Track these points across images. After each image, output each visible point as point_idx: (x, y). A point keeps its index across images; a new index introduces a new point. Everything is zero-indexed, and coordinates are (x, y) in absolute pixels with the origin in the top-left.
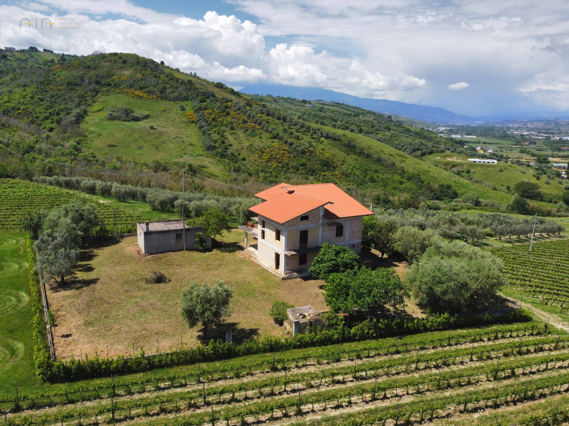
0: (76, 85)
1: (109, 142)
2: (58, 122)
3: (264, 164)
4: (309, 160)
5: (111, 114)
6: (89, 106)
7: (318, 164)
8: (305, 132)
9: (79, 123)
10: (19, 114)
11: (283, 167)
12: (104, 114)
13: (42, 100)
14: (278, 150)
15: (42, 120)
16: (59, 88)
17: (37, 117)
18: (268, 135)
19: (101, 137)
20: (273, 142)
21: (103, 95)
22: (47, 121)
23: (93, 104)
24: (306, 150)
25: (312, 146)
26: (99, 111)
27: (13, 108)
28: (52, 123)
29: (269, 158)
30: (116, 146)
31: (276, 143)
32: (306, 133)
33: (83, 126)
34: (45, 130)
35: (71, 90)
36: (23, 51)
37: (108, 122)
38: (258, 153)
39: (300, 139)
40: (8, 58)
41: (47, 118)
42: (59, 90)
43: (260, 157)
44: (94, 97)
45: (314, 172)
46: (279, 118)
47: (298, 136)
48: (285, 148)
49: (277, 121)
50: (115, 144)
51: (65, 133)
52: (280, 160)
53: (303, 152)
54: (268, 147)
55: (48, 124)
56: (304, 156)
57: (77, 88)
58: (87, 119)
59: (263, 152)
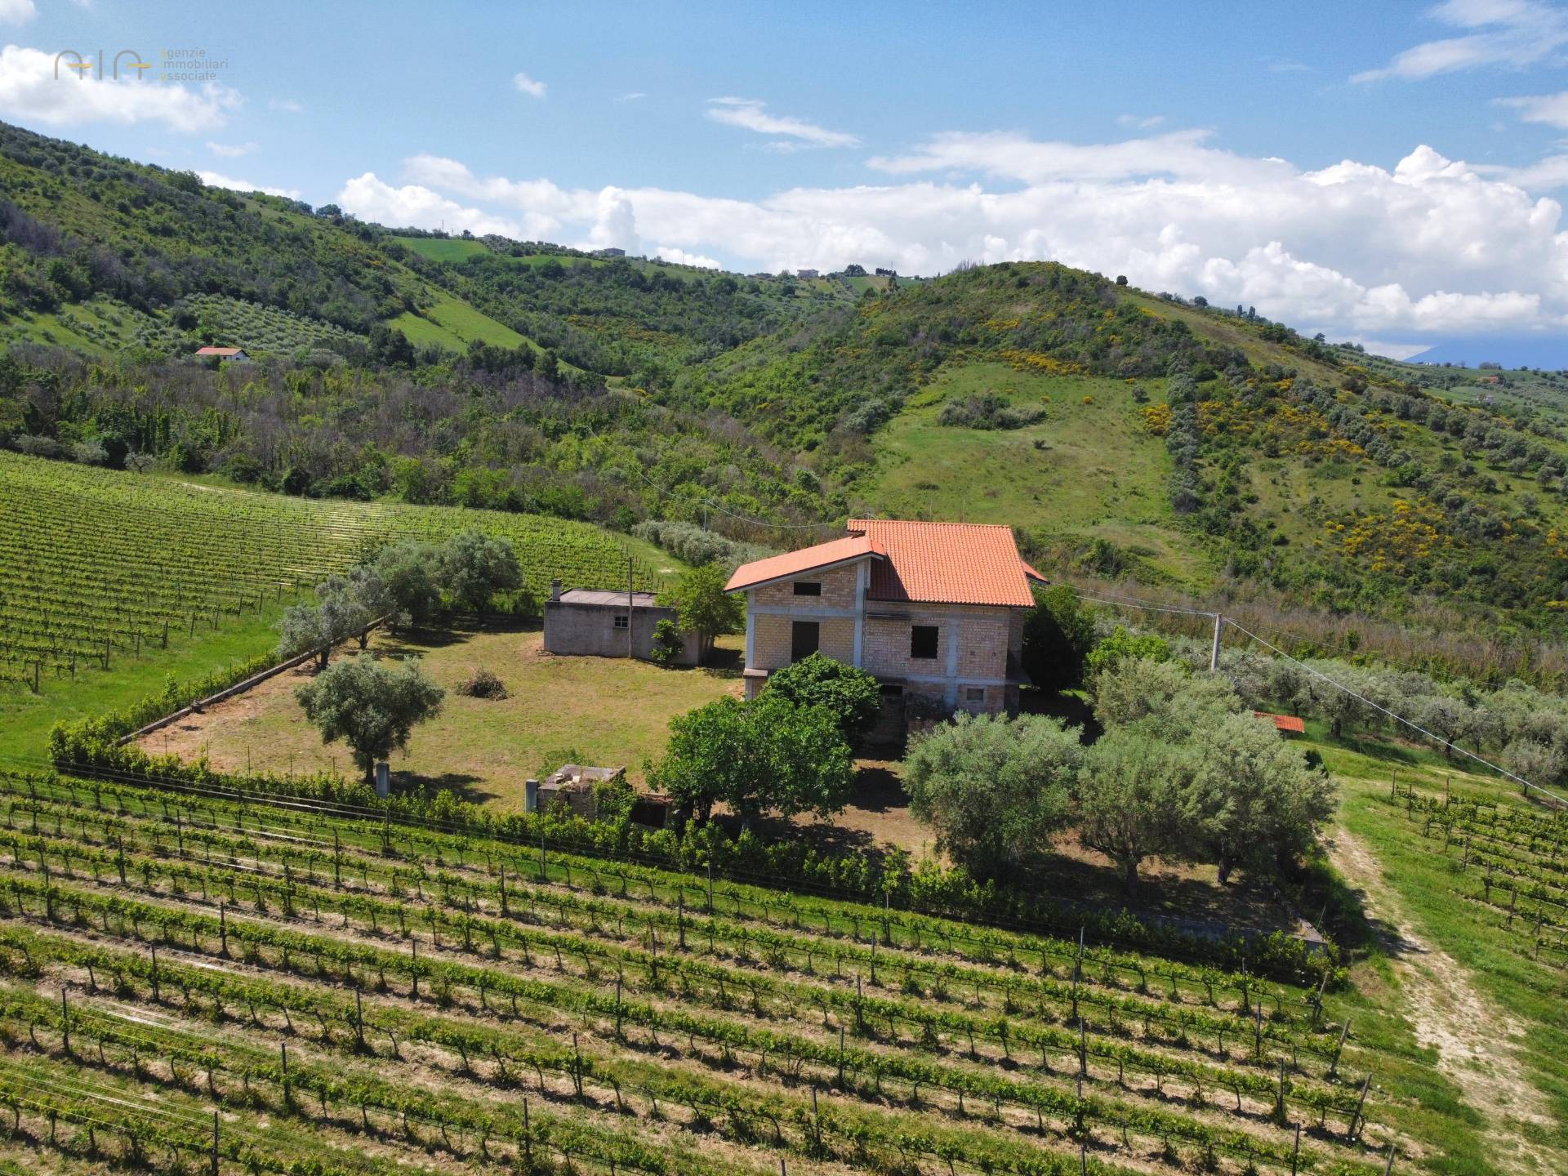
0: (896, 344)
1: (921, 476)
2: (829, 429)
3: (1343, 561)
4: (1510, 557)
5: (948, 412)
6: (911, 391)
7: (1541, 574)
8: (1522, 468)
9: (871, 433)
10: (761, 410)
11: (1408, 573)
12: (938, 411)
13: (815, 380)
14: (1402, 521)
15: (801, 425)
16: (859, 352)
17: (793, 418)
18: (1385, 475)
19: (907, 465)
20: (1395, 496)
21: (950, 366)
22: (808, 427)
23: (922, 389)
24: (1507, 526)
25: (1535, 514)
26: (930, 404)
27: (754, 399)
28: (817, 431)
29: (1363, 544)
30: (934, 488)
31: (1405, 499)
32: (1525, 474)
33: (880, 438)
34: (801, 447)
35: (884, 354)
36: (833, 276)
37: (944, 430)
38: (1331, 527)
39: (1497, 492)
40: (797, 293)
41: (811, 420)
42: (858, 357)
43: (1336, 538)
44: (929, 370)
45: (1518, 597)
46: (1438, 427)
47: (1491, 482)
48: (1429, 516)
49: (1429, 435)
50: (933, 482)
51: (837, 454)
52: (1401, 552)
53: (1496, 532)
54: (1373, 511)
55: (808, 434)
56: (1495, 544)
57: (897, 351)
58: (895, 422)
59: (1350, 525)
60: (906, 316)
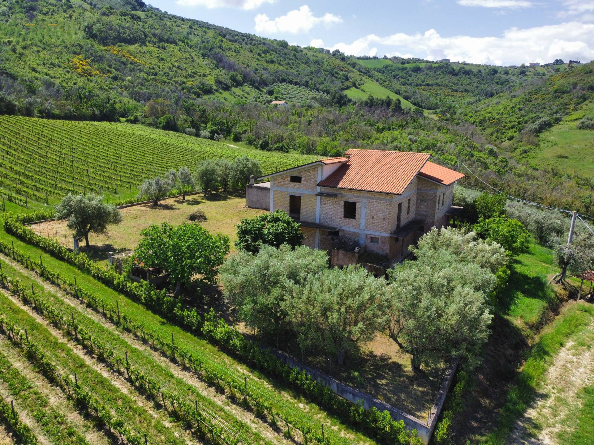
0: (564, 92)
1: (561, 152)
2: (520, 130)
5: (583, 123)
6: (567, 114)
9: (540, 132)
10: (492, 123)
12: (577, 123)
13: (520, 109)
15: (508, 129)
16: (544, 96)
17: (505, 126)
19: (555, 147)
21: (591, 102)
22: (511, 130)
23: (573, 113)
26: (576, 120)
27: (489, 118)
28: (515, 132)
30: (567, 157)
33: (543, 135)
34: (506, 139)
35: (556, 98)
36: (547, 65)
37: (578, 131)
40: (527, 73)
41: (513, 127)
42: (544, 99)
44: (579, 104)
50: (566, 155)
51: (522, 142)
55: (511, 133)
57: (563, 96)
58: (555, 128)
60: (572, 80)
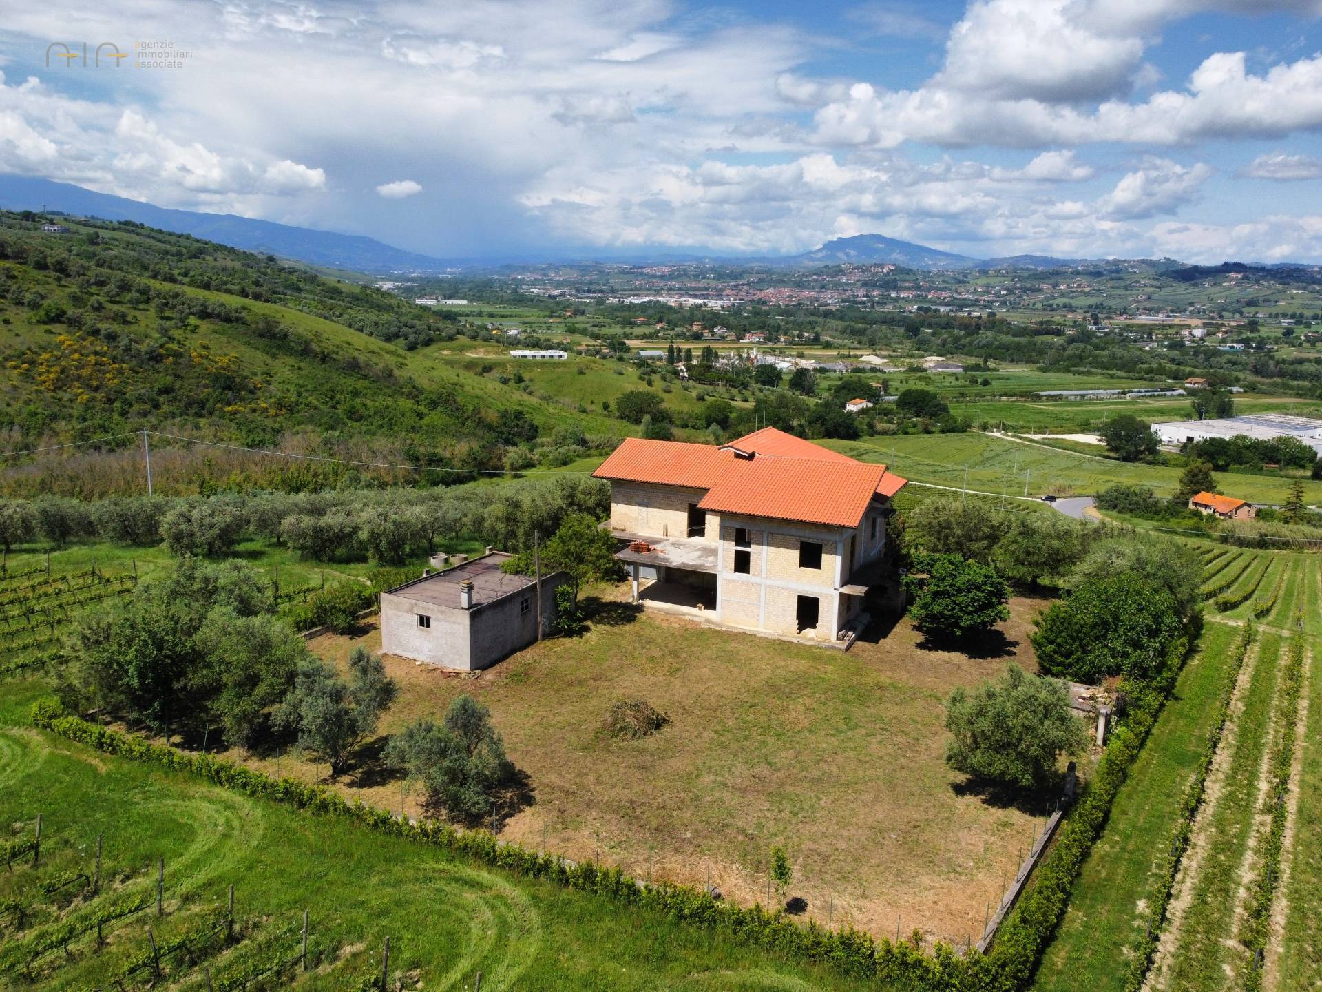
3: (48, 395)
4: (177, 376)
7: (206, 386)
8: (138, 302)
11: (110, 401)
14: (77, 356)
18: (25, 314)
20: (49, 332)
24: (162, 351)
25: (171, 339)
29: (58, 379)
31: (62, 336)
32: (141, 306)
38: (15, 368)
39: (130, 323)
43: (27, 376)
45: (203, 408)
46: (41, 266)
47: (124, 316)
48: (98, 348)
49: (39, 275)
52: (95, 383)
53: (156, 358)
54: (44, 349)
56: (160, 366)
59: (32, 363)
